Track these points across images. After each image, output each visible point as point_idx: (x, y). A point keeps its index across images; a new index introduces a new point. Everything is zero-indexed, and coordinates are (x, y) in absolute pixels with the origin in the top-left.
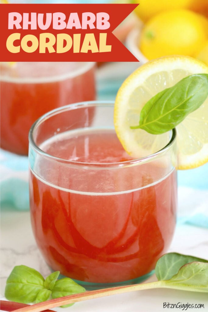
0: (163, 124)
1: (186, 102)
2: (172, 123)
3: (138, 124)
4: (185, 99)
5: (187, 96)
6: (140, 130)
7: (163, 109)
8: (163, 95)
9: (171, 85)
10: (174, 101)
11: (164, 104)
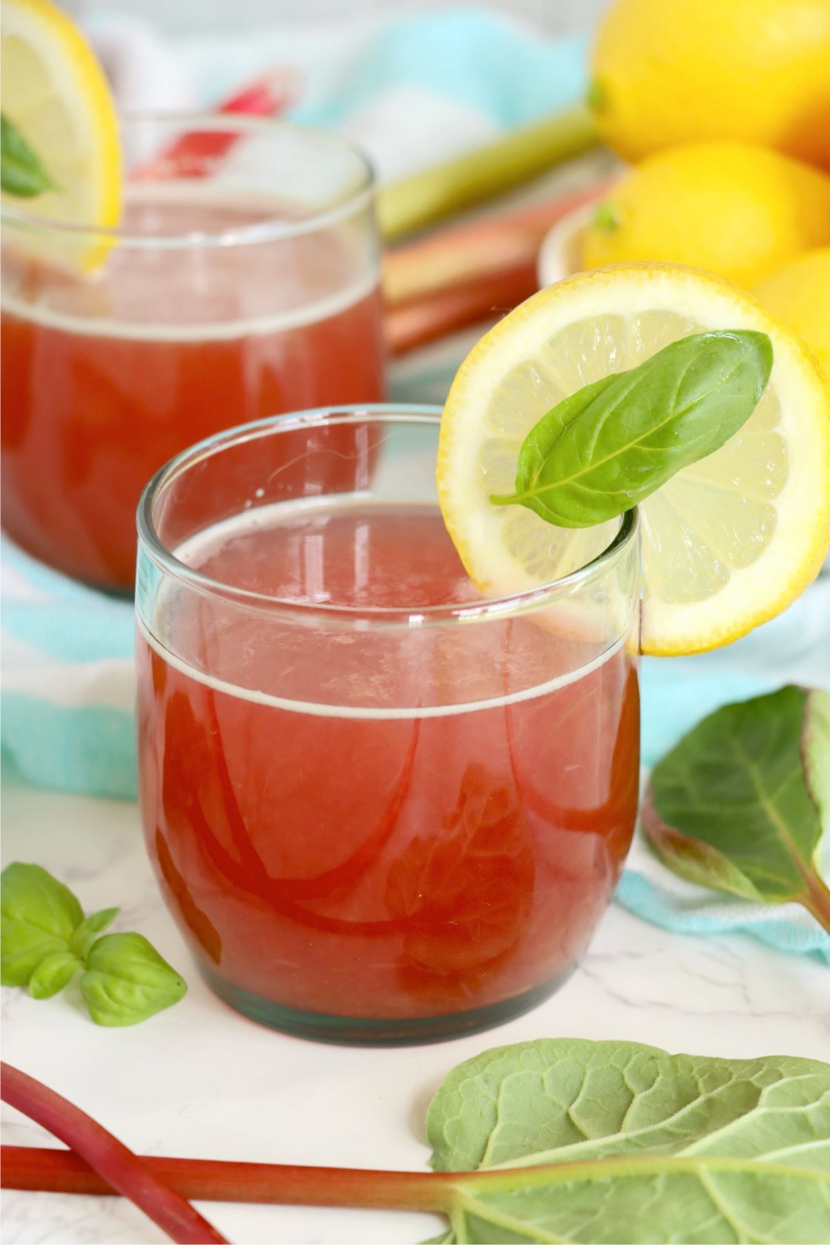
0: (595, 492)
1: (672, 423)
2: (623, 491)
3: (512, 490)
4: (671, 412)
5: (678, 403)
6: (521, 509)
7: (593, 443)
8: (599, 394)
9: (633, 363)
10: (634, 416)
11: (600, 426)
